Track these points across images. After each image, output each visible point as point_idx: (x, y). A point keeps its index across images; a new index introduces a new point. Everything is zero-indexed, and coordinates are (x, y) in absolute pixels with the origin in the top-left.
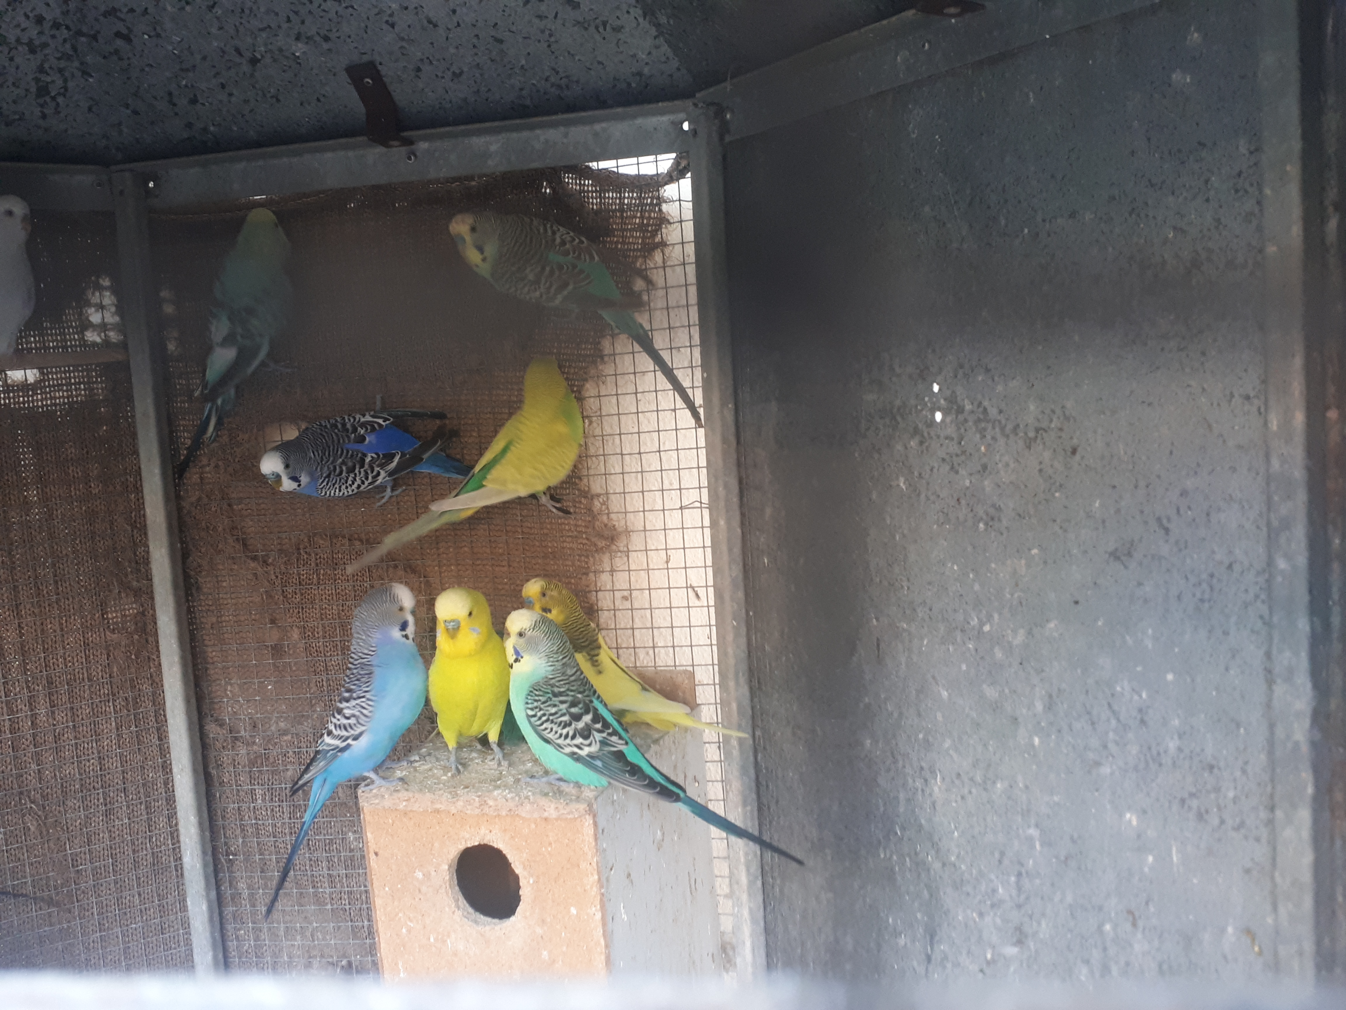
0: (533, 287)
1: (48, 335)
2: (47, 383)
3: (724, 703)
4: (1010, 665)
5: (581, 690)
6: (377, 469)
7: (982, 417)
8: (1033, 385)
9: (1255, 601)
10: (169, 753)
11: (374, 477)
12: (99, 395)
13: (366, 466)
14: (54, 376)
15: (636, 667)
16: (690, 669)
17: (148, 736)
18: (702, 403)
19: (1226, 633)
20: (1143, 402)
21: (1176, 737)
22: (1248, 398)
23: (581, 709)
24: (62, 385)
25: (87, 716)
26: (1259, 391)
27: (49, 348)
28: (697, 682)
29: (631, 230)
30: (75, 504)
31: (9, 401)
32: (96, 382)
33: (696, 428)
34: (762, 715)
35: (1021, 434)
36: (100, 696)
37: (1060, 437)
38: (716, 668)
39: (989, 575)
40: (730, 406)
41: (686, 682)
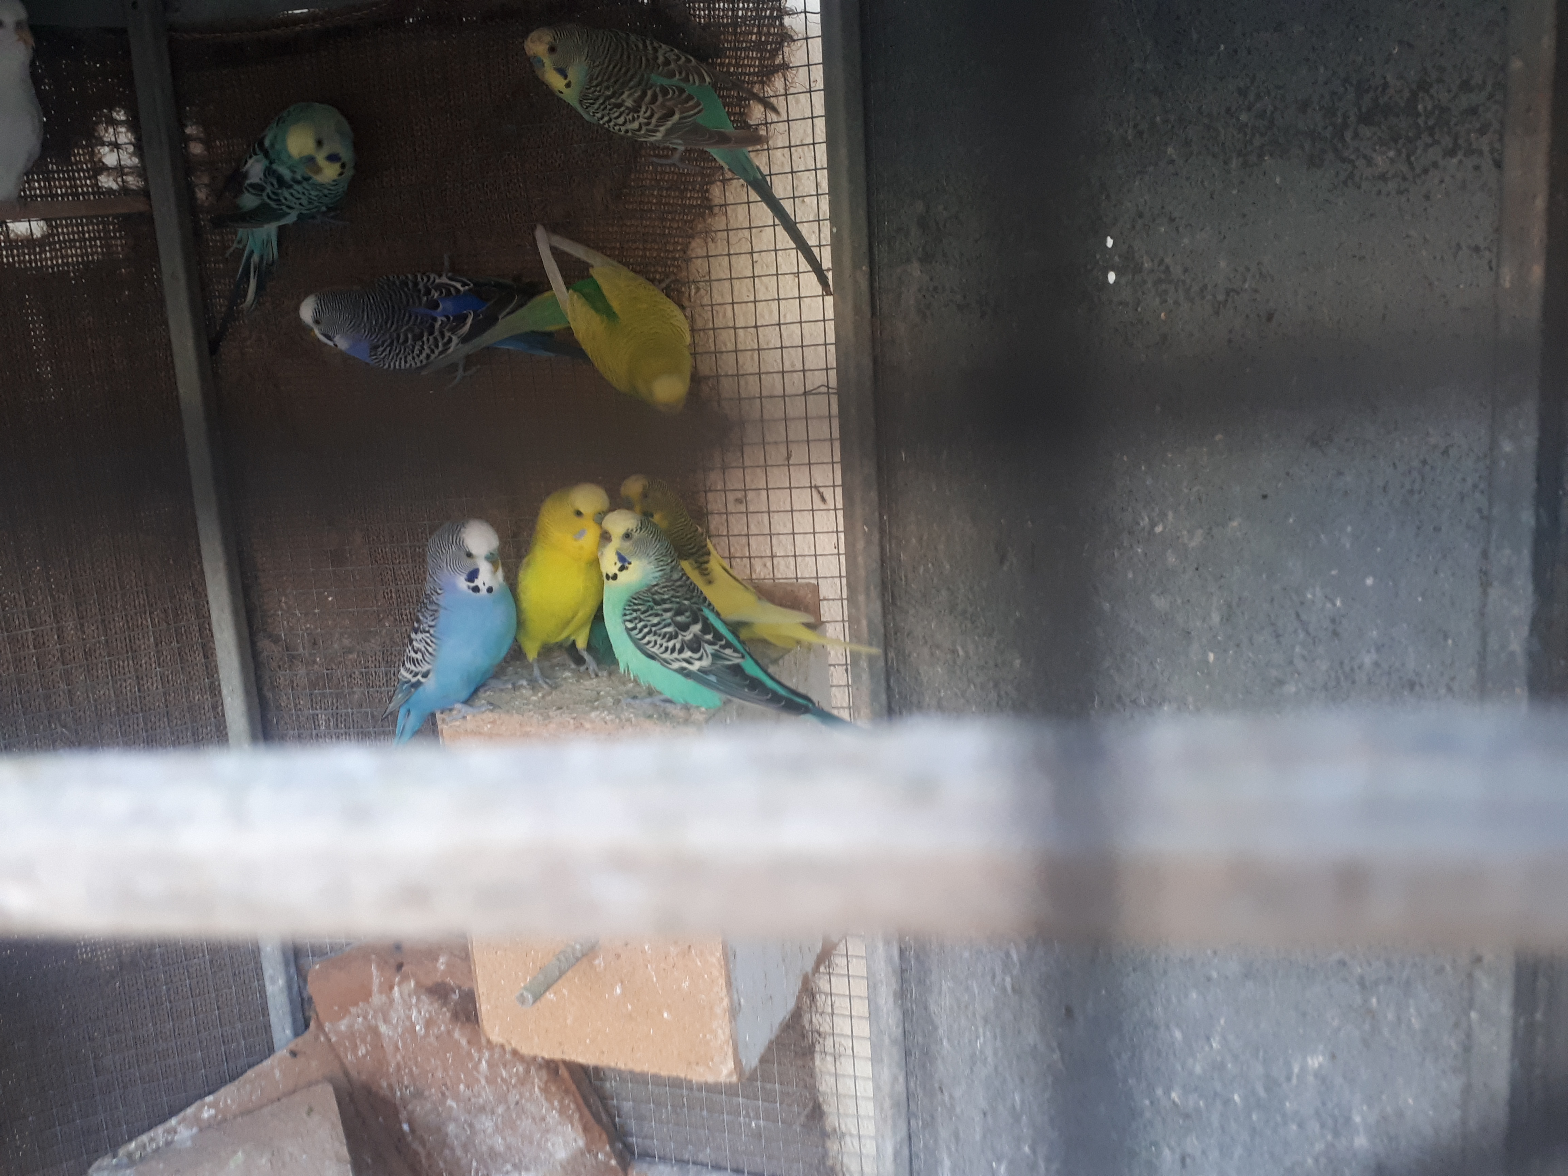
0: (630, 117)
1: (54, 179)
2: (56, 238)
3: (853, 620)
4: (1184, 571)
5: (688, 596)
6: (447, 334)
7: (1163, 276)
8: (1225, 237)
9: (1474, 492)
10: (217, 672)
11: (445, 345)
12: (119, 253)
13: (437, 333)
14: (65, 230)
15: (751, 579)
16: (814, 581)
17: (192, 653)
18: (830, 266)
19: (1437, 529)
20: (1354, 256)
21: (1373, 650)
22: (1477, 249)
23: (688, 617)
24: (74, 240)
25: (120, 629)
26: (1492, 240)
27: (57, 195)
28: (821, 598)
29: (745, 49)
30: (96, 383)
31: (13, 259)
32: (115, 238)
33: (823, 296)
34: (896, 634)
35: (1209, 297)
36: (135, 607)
37: (1255, 300)
38: (844, 581)
39: (1164, 466)
40: (864, 268)
41: (810, 596)
